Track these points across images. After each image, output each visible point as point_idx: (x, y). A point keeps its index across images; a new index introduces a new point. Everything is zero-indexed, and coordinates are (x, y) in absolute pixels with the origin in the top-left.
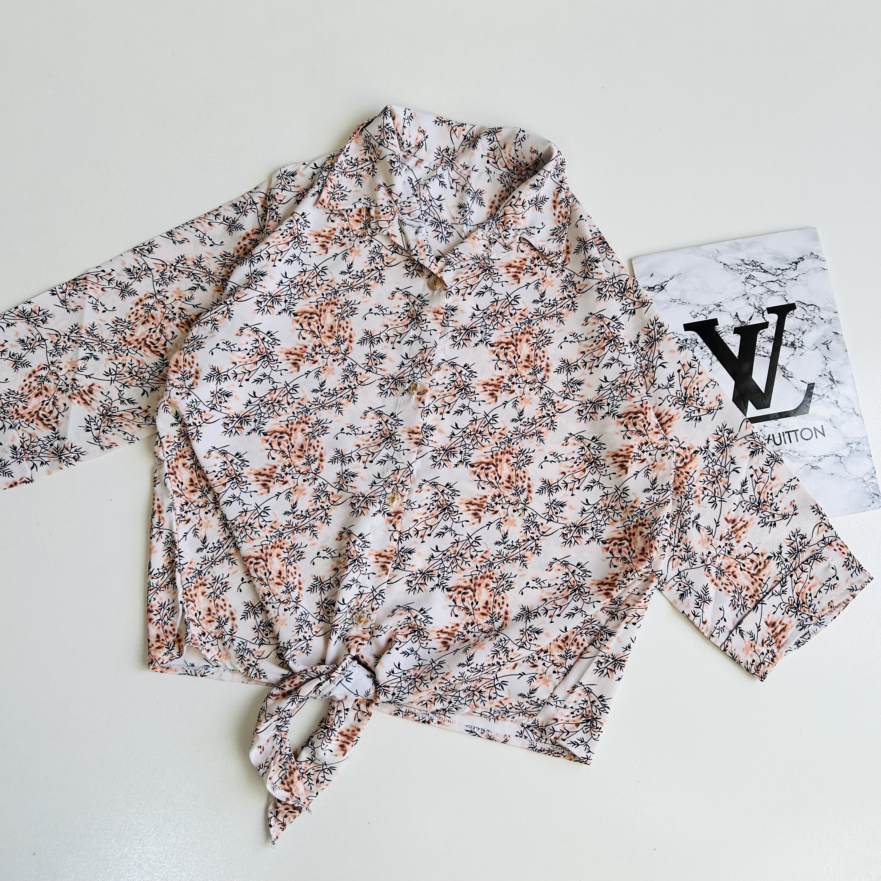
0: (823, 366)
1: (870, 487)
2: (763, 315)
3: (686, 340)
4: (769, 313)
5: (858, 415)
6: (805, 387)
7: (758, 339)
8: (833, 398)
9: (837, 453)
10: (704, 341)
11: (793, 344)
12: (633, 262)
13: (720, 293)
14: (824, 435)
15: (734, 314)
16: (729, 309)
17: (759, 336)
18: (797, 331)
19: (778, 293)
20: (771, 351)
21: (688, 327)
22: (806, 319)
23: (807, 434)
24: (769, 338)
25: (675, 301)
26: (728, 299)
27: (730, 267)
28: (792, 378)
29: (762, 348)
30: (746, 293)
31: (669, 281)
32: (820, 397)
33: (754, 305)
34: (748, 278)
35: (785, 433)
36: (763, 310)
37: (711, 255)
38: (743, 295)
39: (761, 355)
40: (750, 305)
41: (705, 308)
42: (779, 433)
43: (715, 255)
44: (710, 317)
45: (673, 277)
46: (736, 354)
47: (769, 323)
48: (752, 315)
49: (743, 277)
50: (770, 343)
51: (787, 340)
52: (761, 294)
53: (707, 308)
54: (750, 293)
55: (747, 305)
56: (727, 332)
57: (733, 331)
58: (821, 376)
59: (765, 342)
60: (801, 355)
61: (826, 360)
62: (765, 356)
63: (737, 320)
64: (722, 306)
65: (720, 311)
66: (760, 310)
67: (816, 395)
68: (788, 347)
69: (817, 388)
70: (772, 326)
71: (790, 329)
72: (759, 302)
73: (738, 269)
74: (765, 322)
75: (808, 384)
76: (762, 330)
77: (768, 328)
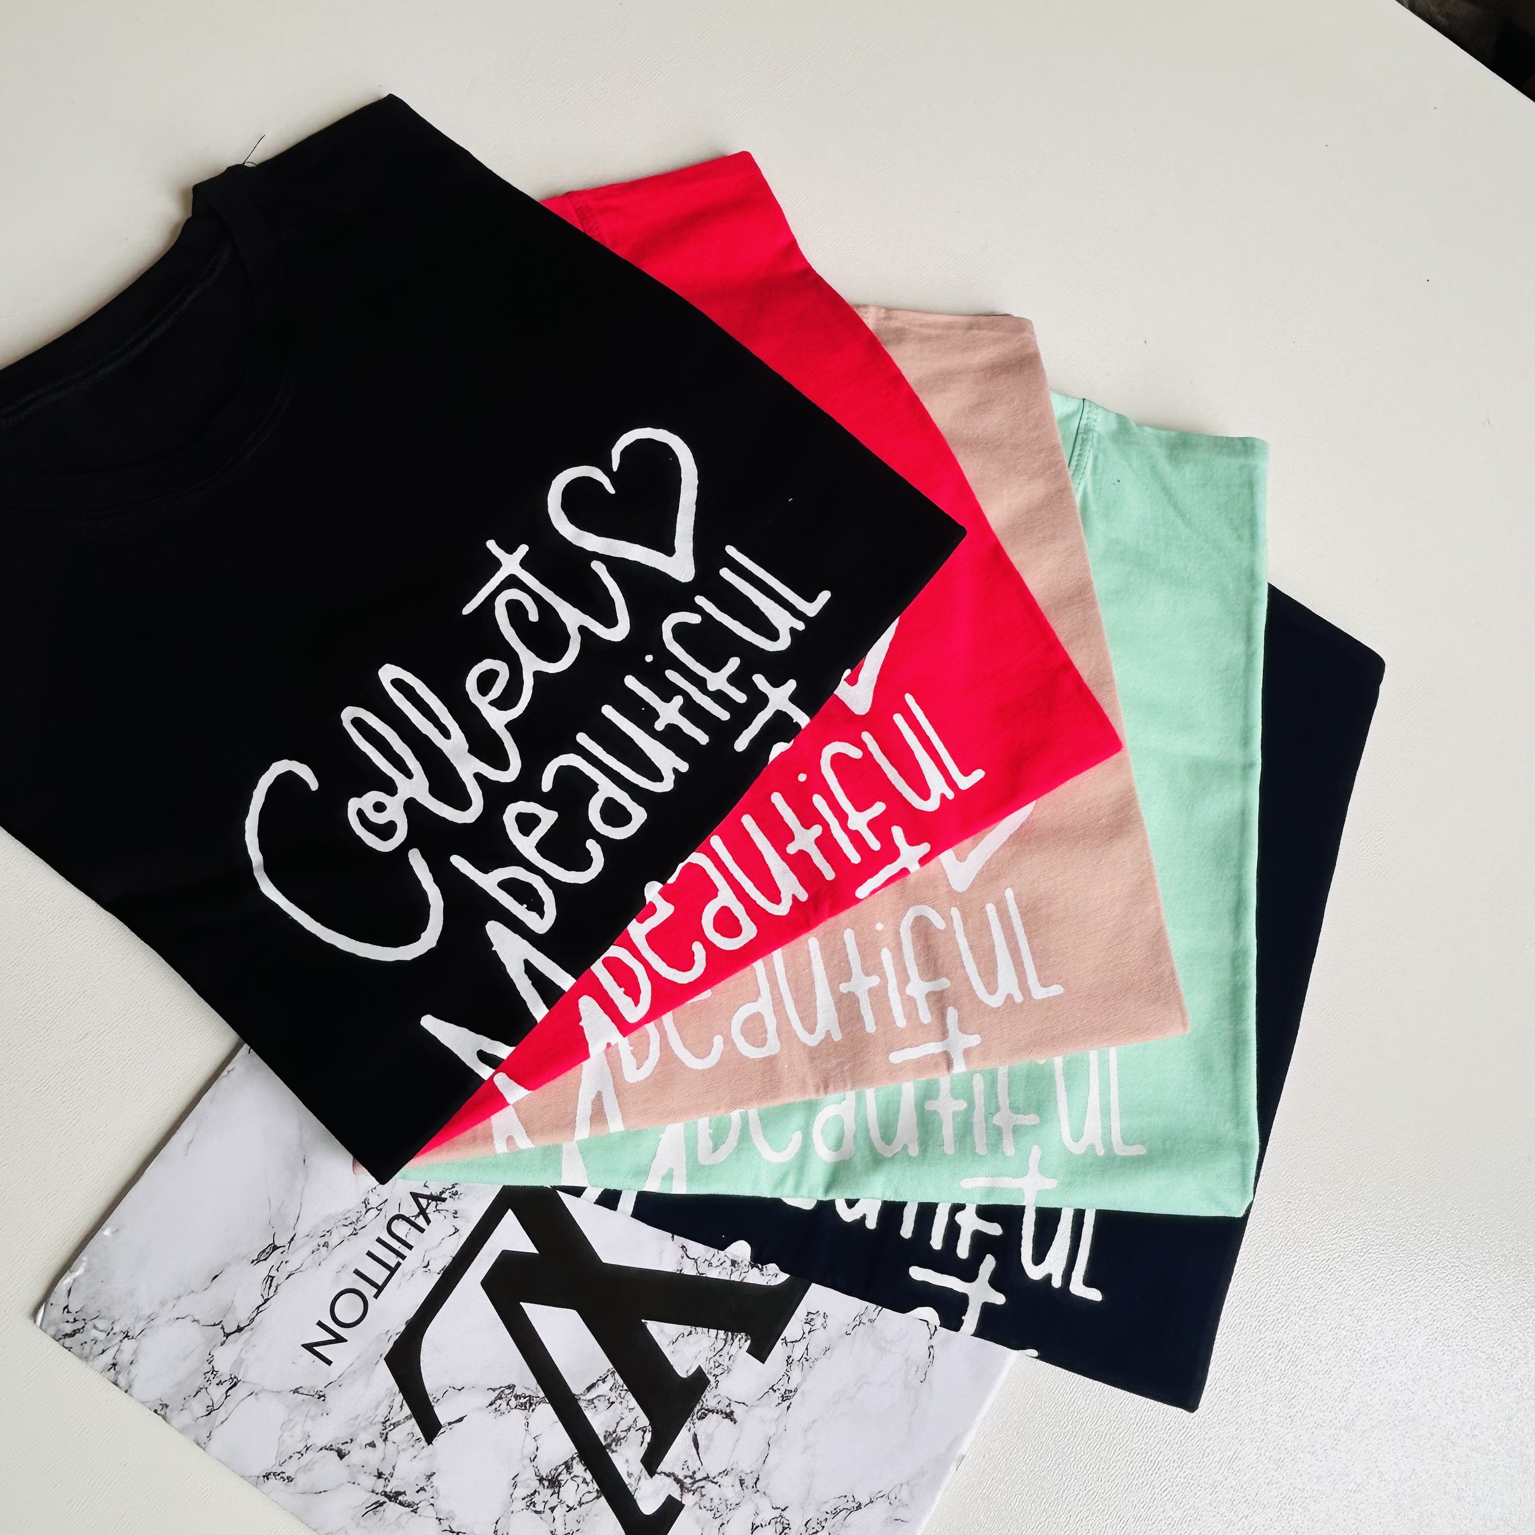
0: (444, 1506)
1: (101, 1336)
2: (678, 1480)
4: (670, 1499)
5: (267, 1476)
6: (443, 1413)
7: (639, 1411)
8: (357, 1455)
9: (245, 1335)
11: (554, 1483)
13: (806, 1430)
14: (309, 1347)
15: (738, 1412)
16: (758, 1412)
17: (644, 1421)
18: (571, 1527)
20: (589, 1414)
23: (348, 1309)
24: (618, 1440)
26: (781, 1434)
27: (844, 1513)
28: (490, 1402)
29: (611, 1400)
30: (758, 1491)
31: (931, 1338)
32: (391, 1424)
33: (716, 1483)
34: (784, 1529)
35: (401, 1260)
36: (689, 1491)
37: (904, 1495)
38: (758, 1479)
39: (600, 1382)
40: (724, 1472)
41: (807, 1360)
42: (410, 1247)
43: (898, 1507)
44: (779, 1351)
45: (931, 1356)
46: (653, 1327)
47: (648, 1476)
48: (698, 1454)
49: (796, 1520)
50: (606, 1431)
51: (574, 1479)
52: (723, 1524)
53: (805, 1363)
54: (750, 1499)
55: (730, 1464)
56: (718, 1356)
57: (706, 1372)
58: (429, 1477)
59: (617, 1421)
60: (513, 1479)
61: (449, 1529)
62: (589, 1389)
63: (719, 1407)
64: (779, 1404)
65: (772, 1388)
66: (693, 1483)
67: (402, 1421)
68: (560, 1466)
69: (415, 1438)
70: (636, 1475)
71: (591, 1514)
72: (712, 1499)
73: (823, 1527)
74: (659, 1470)
75: (440, 1427)
76: (648, 1443)
77: (641, 1461)
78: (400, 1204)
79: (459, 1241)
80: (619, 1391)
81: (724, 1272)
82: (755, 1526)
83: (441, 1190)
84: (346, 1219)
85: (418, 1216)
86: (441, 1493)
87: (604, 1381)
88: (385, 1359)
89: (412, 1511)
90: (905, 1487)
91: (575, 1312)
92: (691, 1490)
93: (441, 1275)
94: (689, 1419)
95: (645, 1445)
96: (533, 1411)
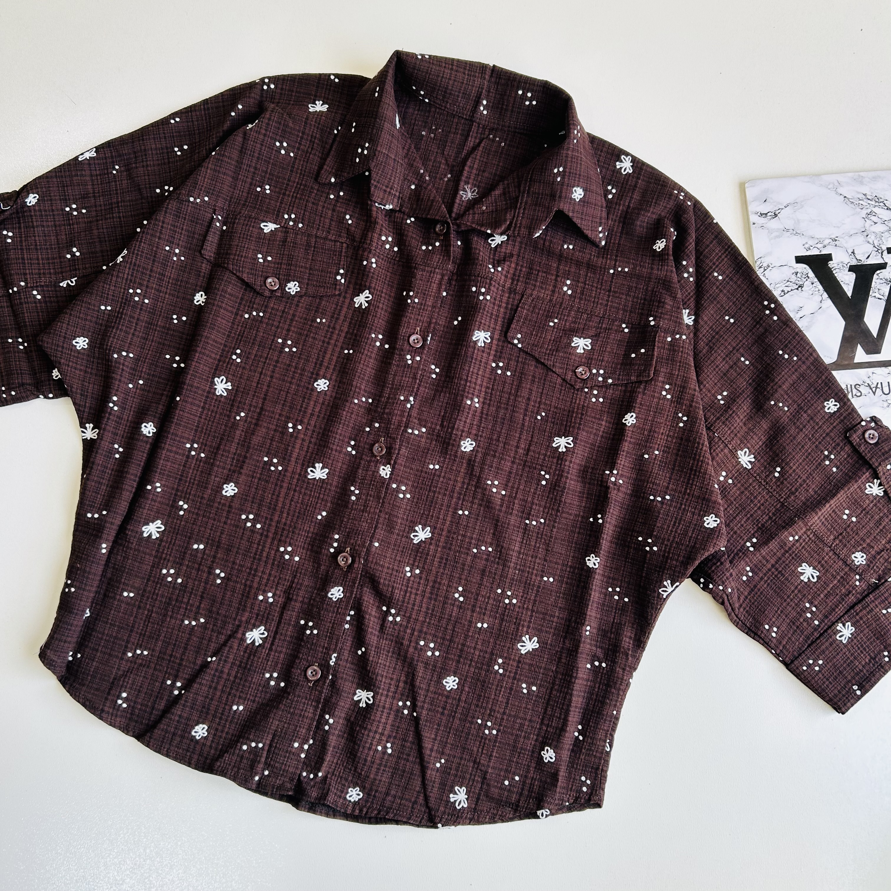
2: (882, 255)
3: (796, 273)
4: (888, 253)
7: (874, 280)
10: (816, 277)
12: (746, 185)
13: (838, 227)
15: (850, 251)
16: (845, 245)
17: (875, 276)
20: (887, 294)
21: (799, 260)
24: (886, 280)
25: (788, 230)
26: (846, 234)
27: (850, 200)
29: (878, 290)
30: (865, 229)
31: (783, 209)
33: (873, 243)
34: (869, 214)
36: (882, 249)
37: (831, 186)
38: (862, 232)
40: (869, 243)
41: (820, 241)
43: (836, 186)
44: (825, 252)
45: (788, 205)
46: (849, 294)
48: (870, 254)
49: (864, 212)
50: (887, 285)
52: (882, 233)
54: (869, 230)
55: (865, 243)
56: (841, 269)
57: (848, 269)
59: (881, 284)
62: (881, 299)
63: (854, 257)
64: (838, 241)
65: (836, 246)
66: (879, 249)
72: (879, 241)
73: (859, 203)
74: (884, 262)
77: (886, 269)
78: (880, 396)
79: (875, 370)
80: (874, 290)
81: (818, 284)
82: (875, 223)
83: (867, 387)
85: (879, 388)
87: (875, 296)
91: (864, 320)
94: (864, 264)
95: (881, 271)
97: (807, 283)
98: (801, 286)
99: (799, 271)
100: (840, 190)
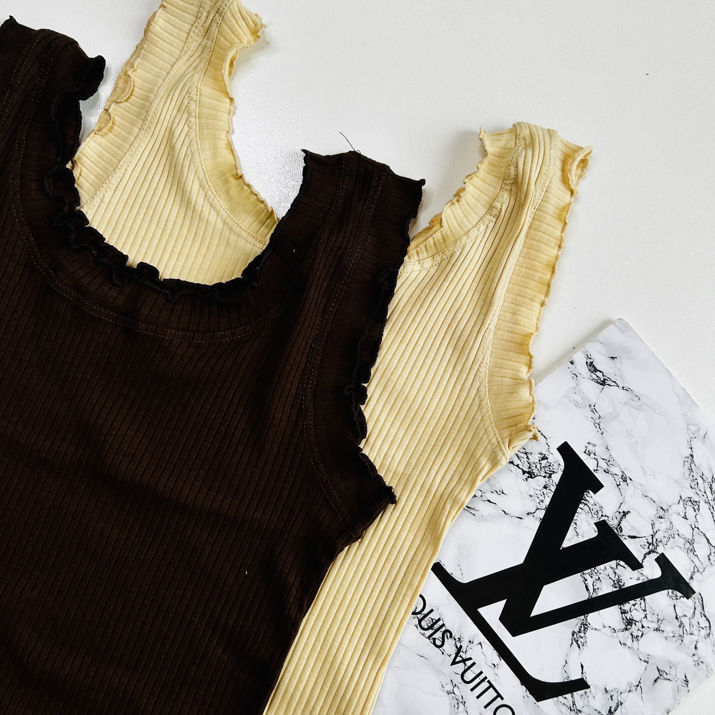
0: (623, 687)
2: (649, 553)
3: (544, 458)
4: (657, 560)
6: (575, 676)
7: (607, 565)
10: (559, 486)
11: (630, 622)
13: (645, 472)
15: (624, 508)
16: (627, 498)
17: (613, 563)
18: (655, 619)
19: (695, 559)
20: (600, 593)
21: (565, 450)
22: (682, 623)
24: (619, 581)
25: (594, 411)
26: (643, 488)
27: (693, 465)
28: (578, 648)
29: (597, 579)
30: (668, 510)
31: (618, 386)
32: (573, 706)
33: (657, 532)
34: (690, 501)
35: (487, 680)
36: (656, 548)
37: (693, 429)
38: (662, 508)
39: (586, 582)
40: (652, 526)
41: (609, 461)
42: (481, 673)
43: (698, 435)
44: (600, 476)
45: (628, 389)
46: (566, 544)
47: (642, 569)
48: (639, 537)
49: (689, 493)
50: (613, 586)
51: (631, 610)
52: (678, 534)
53: (611, 463)
54: (671, 515)
55: (649, 521)
56: (592, 512)
57: (598, 521)
58: (606, 691)
59: (609, 578)
60: (621, 644)
61: (636, 687)
62: (588, 590)
63: (619, 518)
64: (627, 484)
65: (618, 485)
66: (653, 544)
67: (573, 700)
68: (622, 617)
69: (584, 695)
70: (639, 576)
71: (652, 606)
72: (664, 537)
73: (696, 479)
74: (641, 562)
75: (582, 679)
76: (626, 564)
77: (633, 570)
78: (456, 673)
79: (487, 644)
80: (594, 573)
81: (549, 495)
82: (685, 517)
83: (455, 647)
84: (454, 706)
85: (465, 665)
86: (617, 687)
87: (587, 580)
88: (538, 701)
89: (621, 705)
90: (689, 427)
91: (545, 587)
92: (656, 547)
93: (502, 659)
94: (620, 537)
95: (626, 566)
96: (589, 624)
97: (541, 481)
98: (531, 475)
99: (551, 459)
100: (697, 445)
